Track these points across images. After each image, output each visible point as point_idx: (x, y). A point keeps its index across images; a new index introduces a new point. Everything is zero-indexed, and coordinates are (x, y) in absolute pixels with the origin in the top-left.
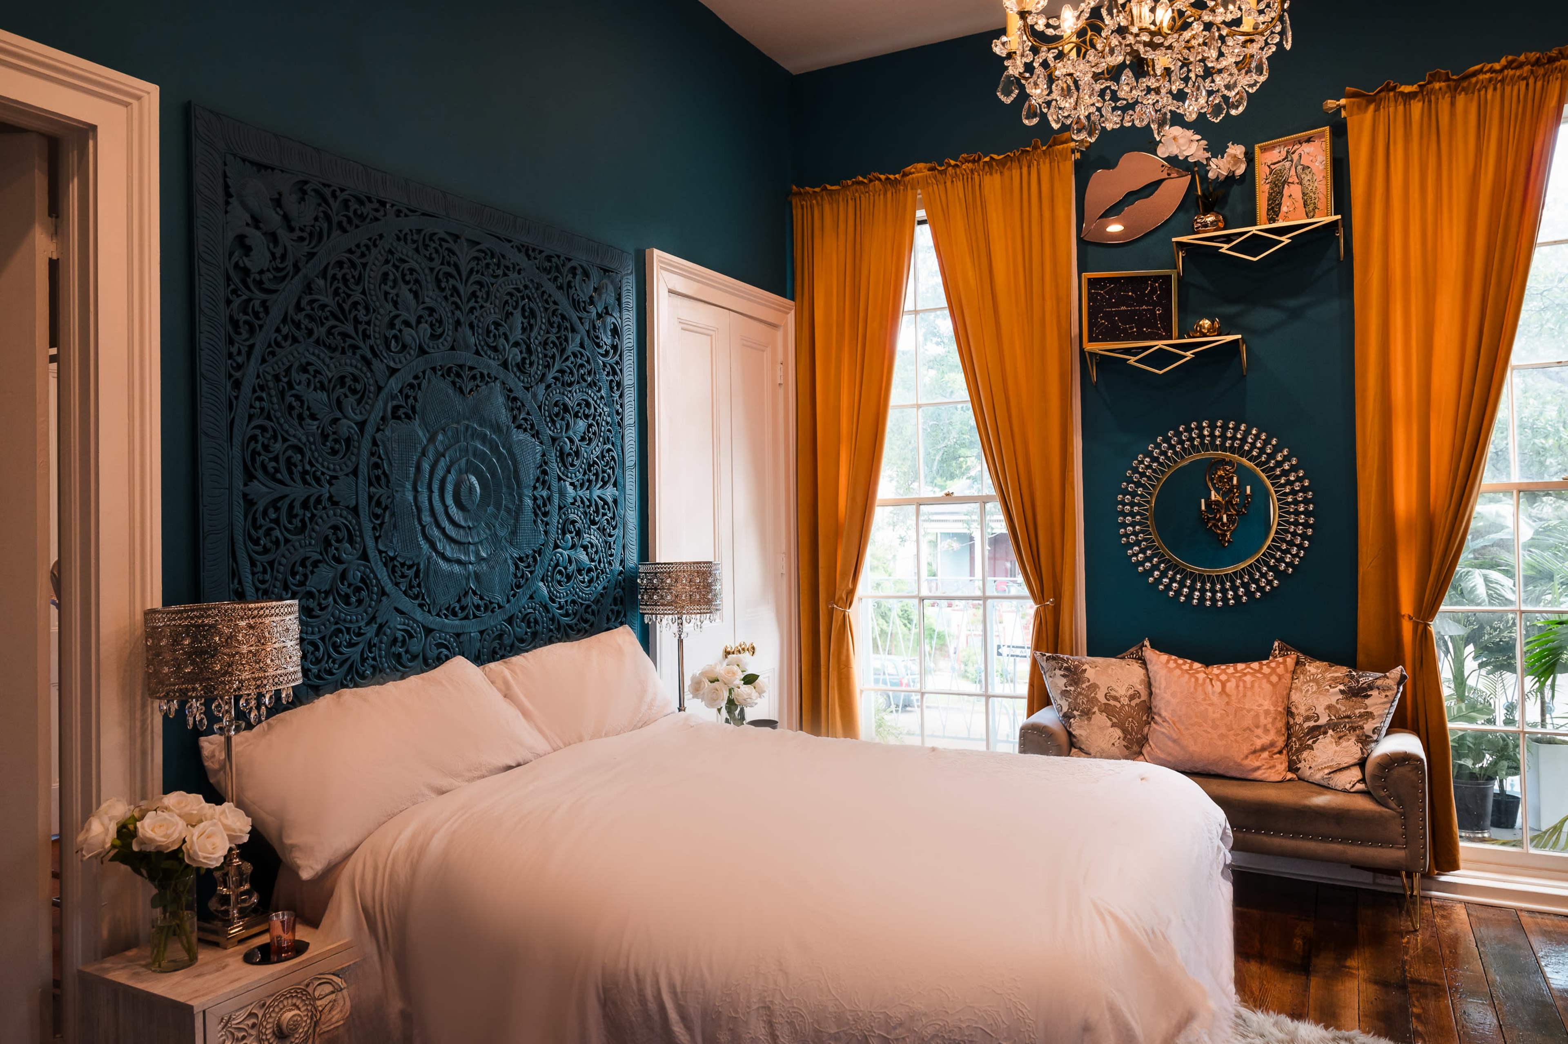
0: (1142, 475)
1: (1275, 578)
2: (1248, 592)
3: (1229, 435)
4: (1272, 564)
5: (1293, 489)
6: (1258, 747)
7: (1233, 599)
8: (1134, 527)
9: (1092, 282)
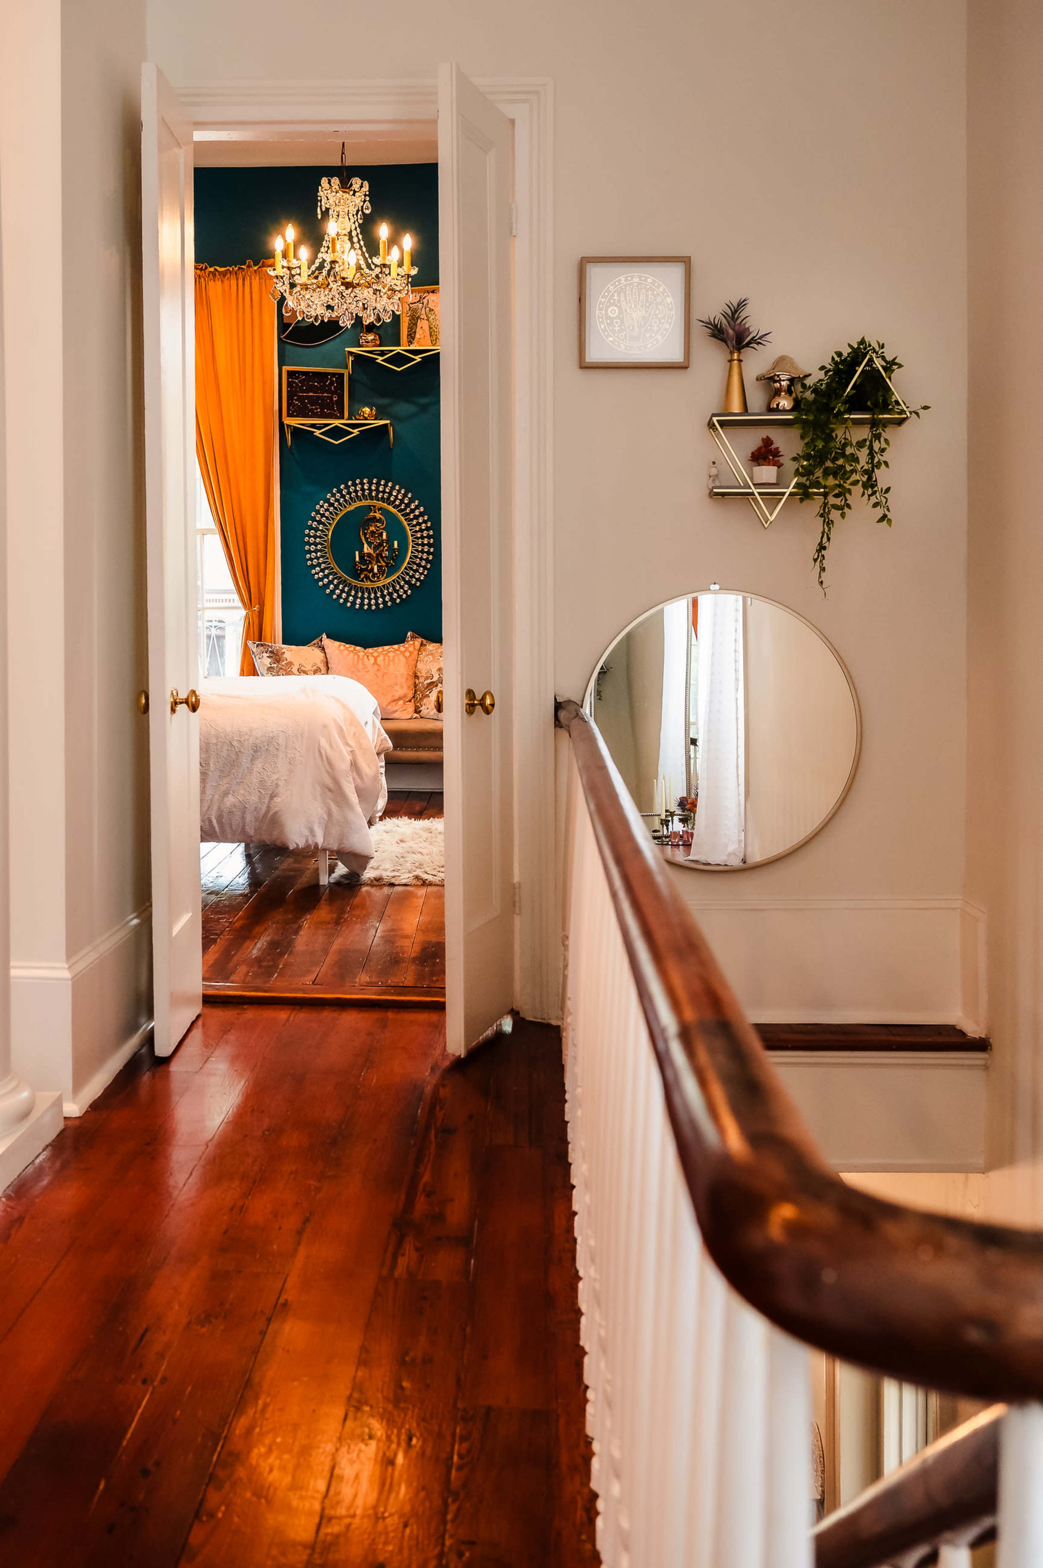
0: (323, 515)
1: (409, 589)
2: (392, 600)
3: (381, 489)
4: (407, 579)
5: (421, 528)
6: (397, 698)
7: (382, 603)
8: (316, 553)
9: (290, 374)
